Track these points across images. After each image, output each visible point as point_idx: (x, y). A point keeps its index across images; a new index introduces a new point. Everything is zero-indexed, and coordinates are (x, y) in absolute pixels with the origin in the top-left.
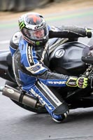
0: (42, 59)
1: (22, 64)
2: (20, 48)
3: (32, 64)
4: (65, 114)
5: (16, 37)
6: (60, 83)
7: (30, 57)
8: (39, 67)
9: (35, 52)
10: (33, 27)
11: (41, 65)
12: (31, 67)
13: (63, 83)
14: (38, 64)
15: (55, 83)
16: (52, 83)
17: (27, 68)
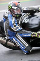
0: (19, 24)
1: (10, 26)
2: (9, 18)
3: (15, 26)
4: (30, 50)
5: (6, 13)
6: (28, 35)
7: (14, 23)
8: (18, 28)
9: (16, 20)
10: (15, 8)
11: (19, 27)
12: (14, 28)
13: (30, 35)
14: (18, 26)
15: (26, 35)
16: (24, 35)
17: (12, 28)
